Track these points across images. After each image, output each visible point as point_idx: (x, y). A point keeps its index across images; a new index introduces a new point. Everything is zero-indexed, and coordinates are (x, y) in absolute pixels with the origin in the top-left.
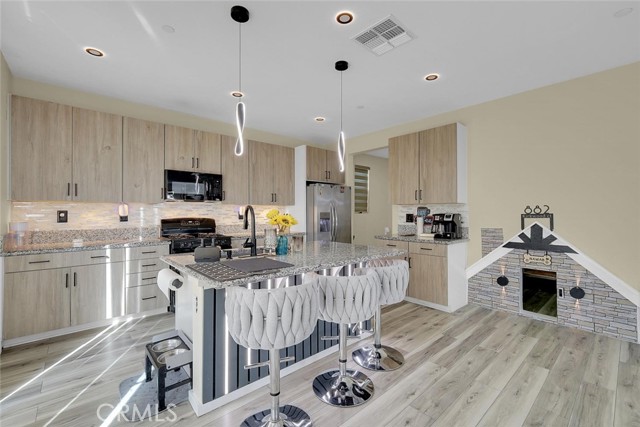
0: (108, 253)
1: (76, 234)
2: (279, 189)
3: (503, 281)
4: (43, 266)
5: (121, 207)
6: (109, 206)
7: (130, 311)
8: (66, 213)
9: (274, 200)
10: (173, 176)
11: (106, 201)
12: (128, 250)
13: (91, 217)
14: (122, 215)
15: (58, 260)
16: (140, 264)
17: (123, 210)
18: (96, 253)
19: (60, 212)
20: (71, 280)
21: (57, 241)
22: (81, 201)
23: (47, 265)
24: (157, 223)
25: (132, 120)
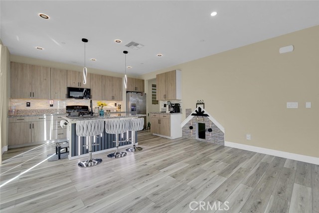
0: (45, 117)
1: (33, 111)
2: (115, 94)
3: (191, 128)
5: (50, 101)
6: (46, 101)
7: (53, 138)
8: (30, 103)
9: (113, 98)
10: (70, 89)
11: (45, 99)
12: (52, 116)
13: (39, 105)
14: (51, 104)
15: (27, 119)
16: (57, 122)
17: (51, 102)
18: (41, 117)
19: (27, 103)
20: (31, 126)
21: (26, 113)
22: (35, 99)
23: (23, 121)
24: (65, 107)
25: (54, 69)
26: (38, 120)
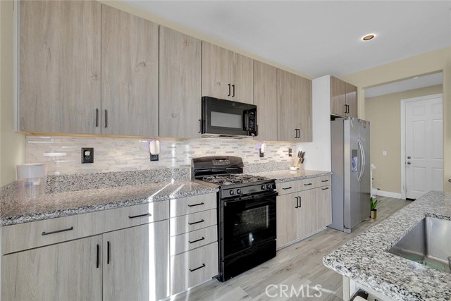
0: (151, 208)
1: (103, 178)
4: (64, 236)
5: (152, 144)
8: (91, 150)
9: (298, 136)
10: (210, 105)
13: (119, 156)
14: (153, 153)
16: (186, 221)
17: (154, 147)
18: (135, 210)
19: (85, 150)
20: (103, 254)
21: (81, 188)
23: (70, 235)
24: (189, 162)
25: (168, 31)
26: (128, 223)
